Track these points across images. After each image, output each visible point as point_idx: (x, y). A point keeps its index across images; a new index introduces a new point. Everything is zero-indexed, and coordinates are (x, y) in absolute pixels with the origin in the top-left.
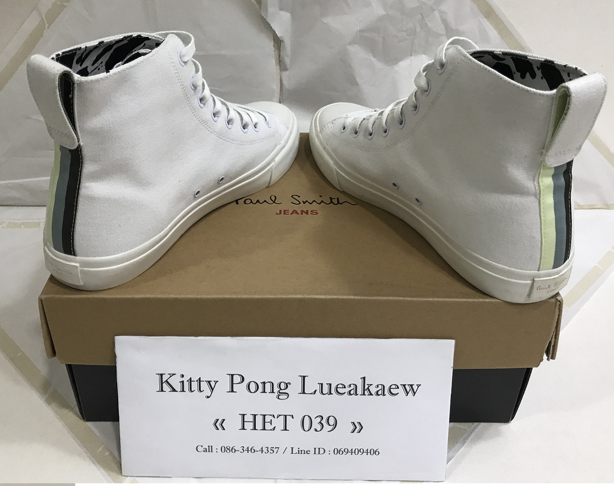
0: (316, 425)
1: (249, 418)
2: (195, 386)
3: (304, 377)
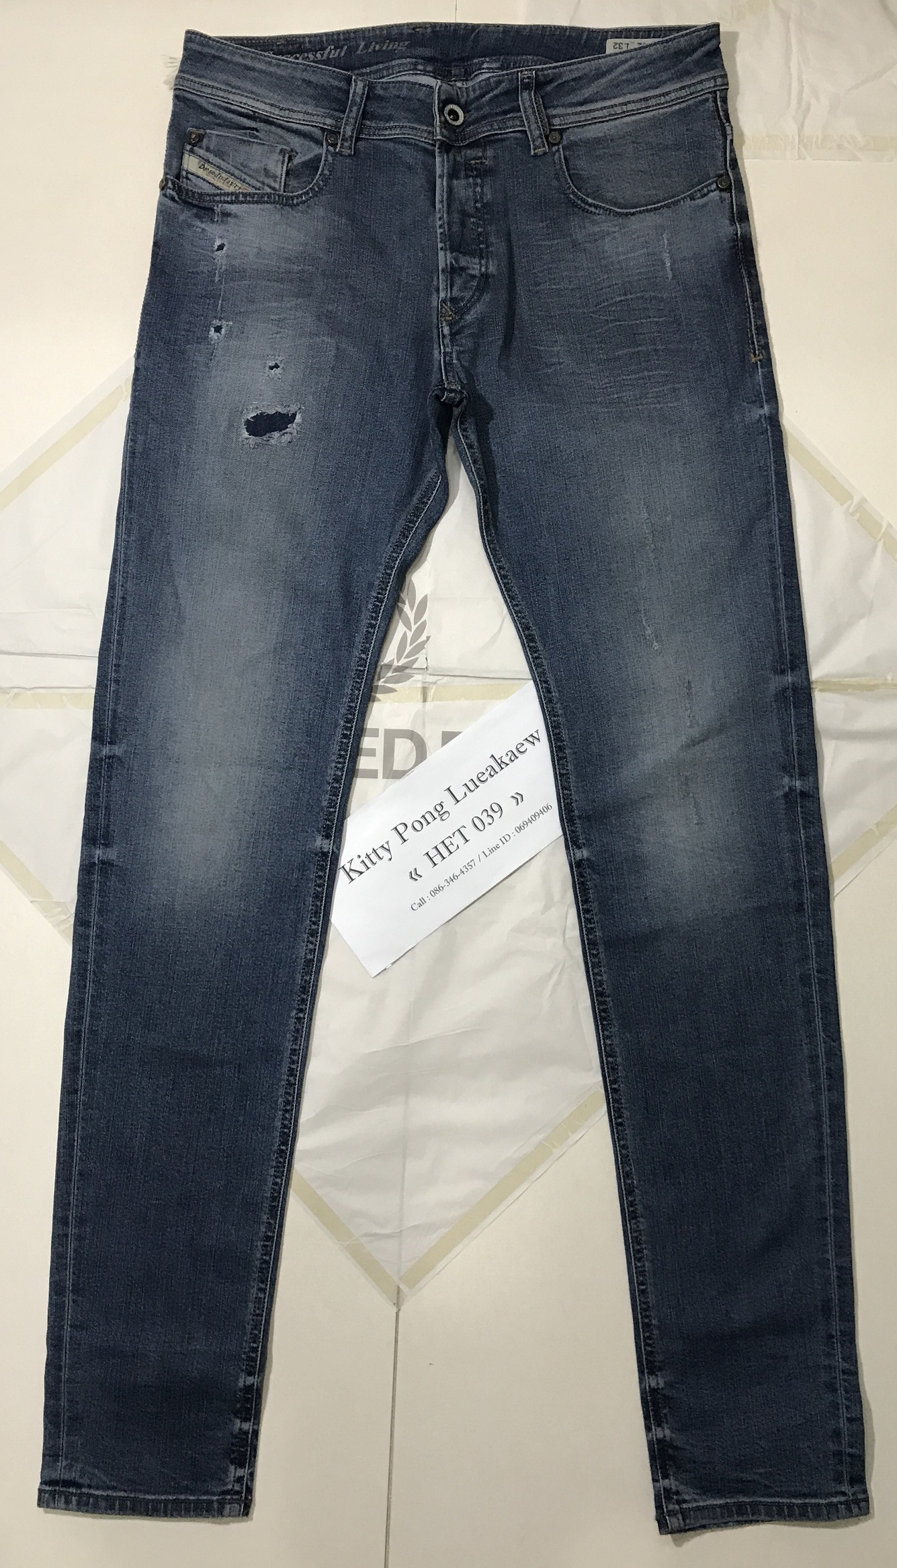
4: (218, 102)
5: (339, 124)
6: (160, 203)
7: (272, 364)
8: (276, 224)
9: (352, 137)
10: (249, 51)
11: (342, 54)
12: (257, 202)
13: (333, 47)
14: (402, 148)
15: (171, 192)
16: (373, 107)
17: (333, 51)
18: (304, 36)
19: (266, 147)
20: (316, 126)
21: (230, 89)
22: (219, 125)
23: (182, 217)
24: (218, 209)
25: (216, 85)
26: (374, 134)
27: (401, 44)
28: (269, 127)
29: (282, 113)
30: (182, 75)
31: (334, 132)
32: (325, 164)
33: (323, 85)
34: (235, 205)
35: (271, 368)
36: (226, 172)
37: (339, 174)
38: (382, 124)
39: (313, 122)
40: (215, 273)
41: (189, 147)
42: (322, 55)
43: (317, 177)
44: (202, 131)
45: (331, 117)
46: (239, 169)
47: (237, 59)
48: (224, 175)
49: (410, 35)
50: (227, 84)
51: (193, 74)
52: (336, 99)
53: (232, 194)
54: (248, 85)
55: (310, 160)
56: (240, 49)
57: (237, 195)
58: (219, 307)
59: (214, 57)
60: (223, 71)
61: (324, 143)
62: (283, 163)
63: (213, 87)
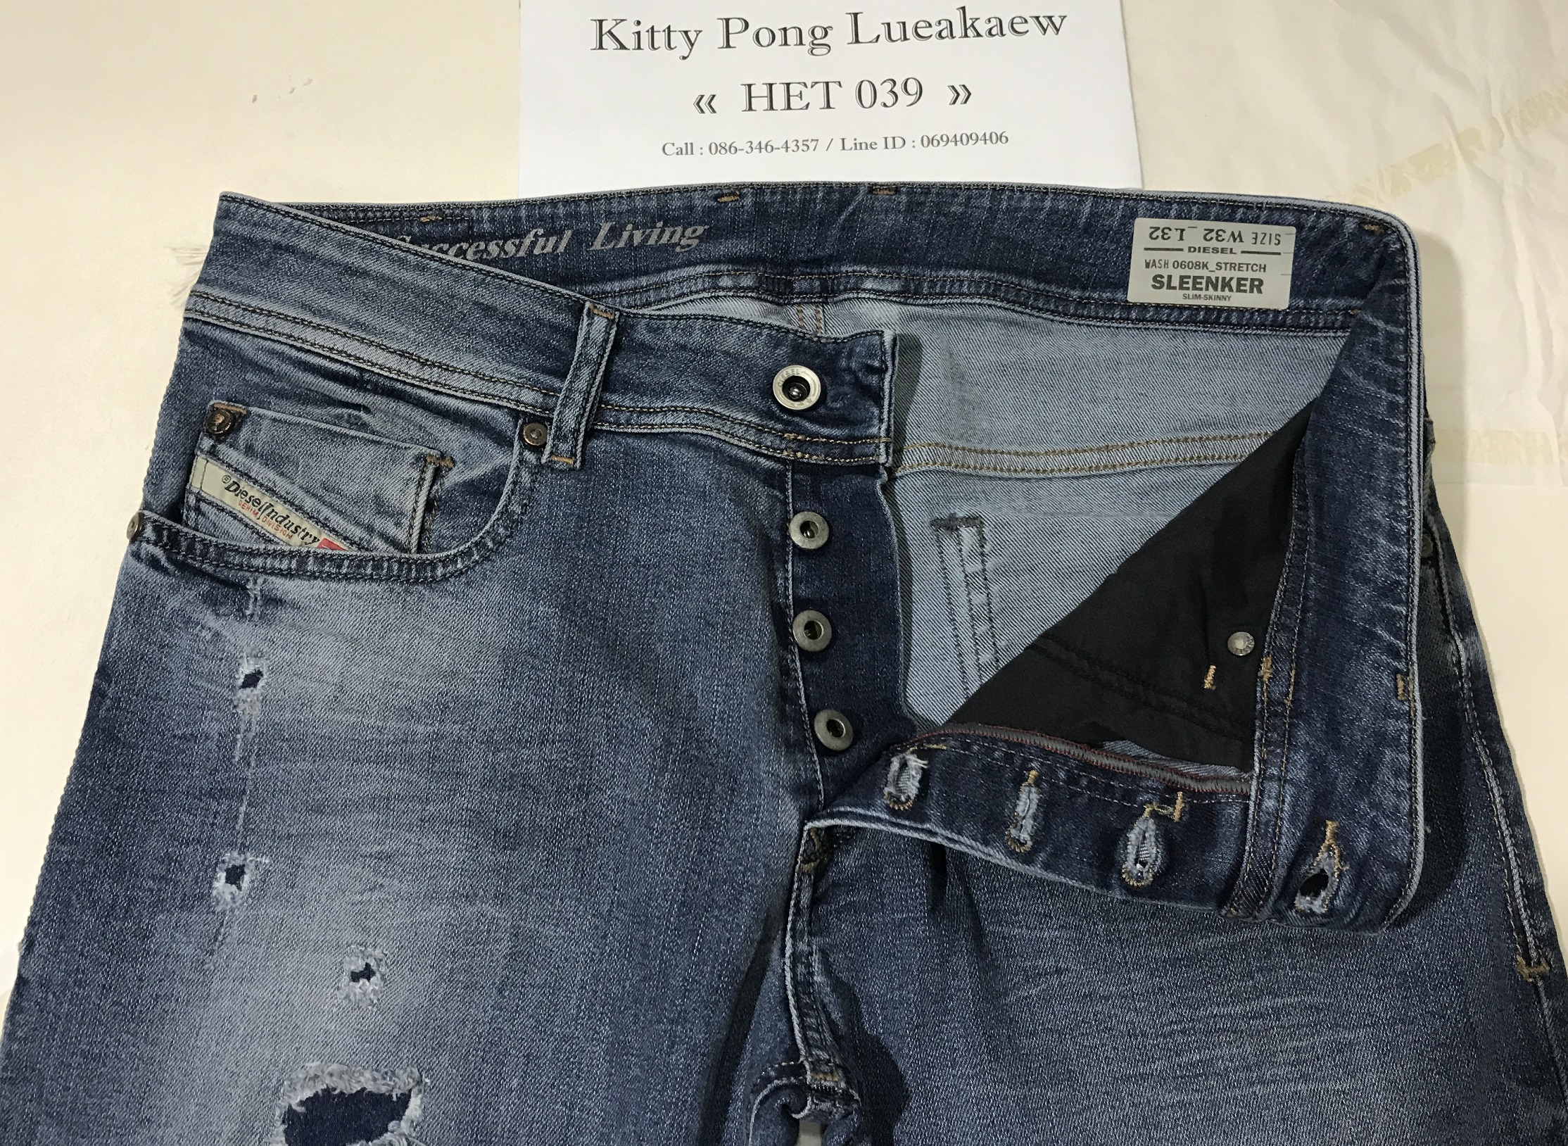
0: (884, 95)
1: (760, 90)
2: (660, 39)
3: (856, 15)
4: (277, 347)
5: (551, 402)
6: (126, 575)
7: (359, 966)
8: (387, 629)
9: (578, 430)
10: (357, 235)
11: (561, 248)
12: (346, 577)
13: (541, 232)
14: (686, 454)
15: (151, 548)
16: (625, 367)
17: (541, 241)
18: (480, 207)
19: (382, 450)
20: (498, 407)
21: (308, 317)
22: (281, 394)
23: (173, 603)
24: (254, 589)
25: (276, 308)
26: (628, 423)
27: (689, 232)
28: (393, 404)
29: (426, 373)
30: (202, 288)
31: (540, 419)
32: (513, 492)
33: (518, 317)
34: (298, 582)
35: (355, 977)
36: (286, 501)
37: (544, 511)
38: (646, 402)
39: (494, 396)
40: (235, 740)
41: (207, 443)
42: (518, 247)
43: (494, 517)
44: (240, 408)
45: (534, 385)
46: (314, 495)
47: (328, 251)
48: (281, 509)
49: (709, 211)
50: (304, 306)
51: (228, 286)
52: (544, 348)
53: (291, 555)
54: (350, 310)
55: (481, 480)
56: (337, 230)
57: (303, 558)
58: (240, 822)
59: (277, 247)
60: (294, 277)
61: (516, 443)
62: (420, 486)
63: (270, 313)
